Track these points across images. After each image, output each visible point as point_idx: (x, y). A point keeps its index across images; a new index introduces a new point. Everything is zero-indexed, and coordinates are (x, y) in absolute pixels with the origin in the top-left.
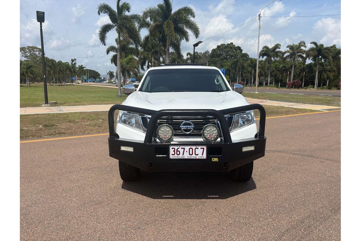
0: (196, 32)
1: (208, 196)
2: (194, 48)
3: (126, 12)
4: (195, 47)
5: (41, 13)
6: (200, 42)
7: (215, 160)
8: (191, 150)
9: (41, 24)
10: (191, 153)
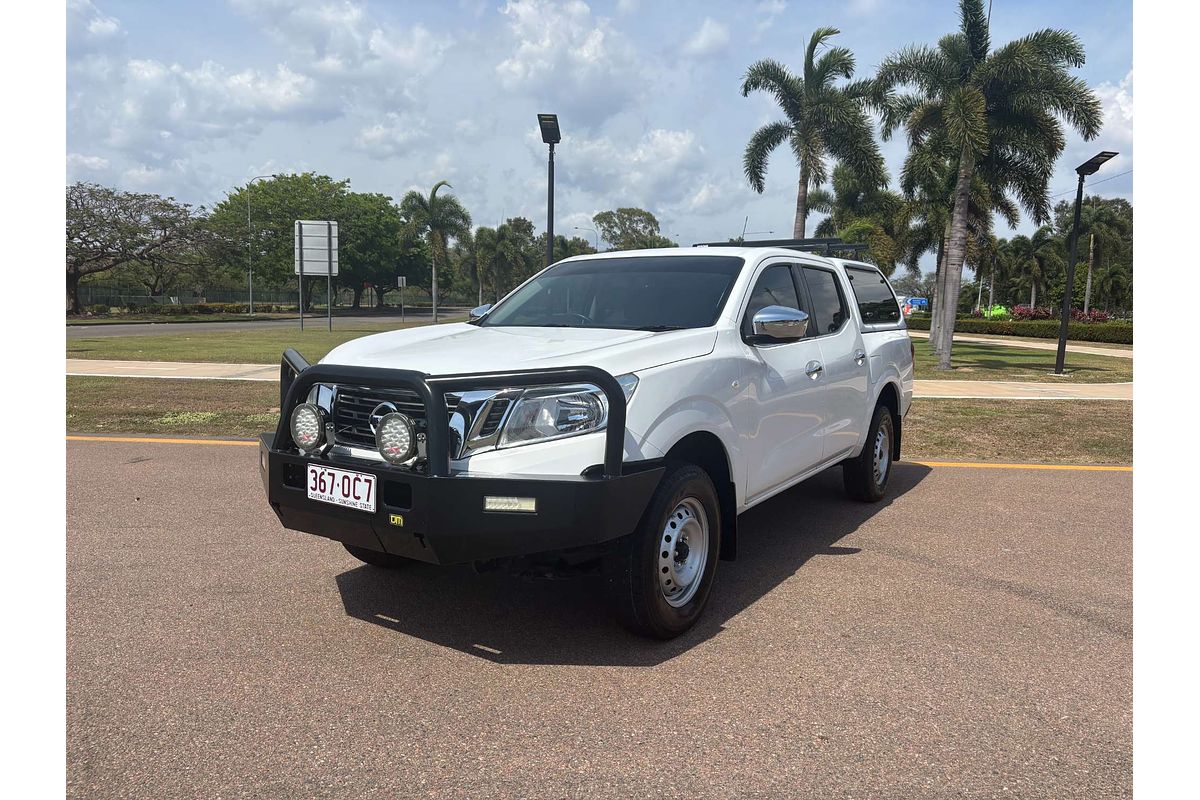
0: (1088, 119)
1: (476, 646)
2: (1082, 180)
3: (834, 78)
4: (1086, 177)
5: (550, 120)
6: (1106, 156)
7: (397, 520)
8: (346, 481)
9: (552, 148)
10: (346, 492)
